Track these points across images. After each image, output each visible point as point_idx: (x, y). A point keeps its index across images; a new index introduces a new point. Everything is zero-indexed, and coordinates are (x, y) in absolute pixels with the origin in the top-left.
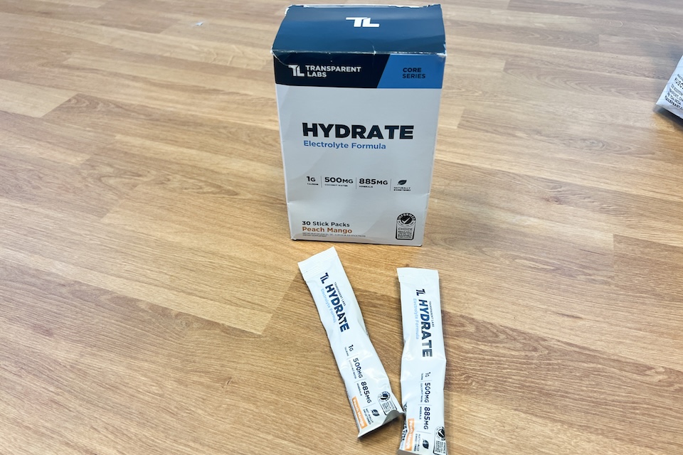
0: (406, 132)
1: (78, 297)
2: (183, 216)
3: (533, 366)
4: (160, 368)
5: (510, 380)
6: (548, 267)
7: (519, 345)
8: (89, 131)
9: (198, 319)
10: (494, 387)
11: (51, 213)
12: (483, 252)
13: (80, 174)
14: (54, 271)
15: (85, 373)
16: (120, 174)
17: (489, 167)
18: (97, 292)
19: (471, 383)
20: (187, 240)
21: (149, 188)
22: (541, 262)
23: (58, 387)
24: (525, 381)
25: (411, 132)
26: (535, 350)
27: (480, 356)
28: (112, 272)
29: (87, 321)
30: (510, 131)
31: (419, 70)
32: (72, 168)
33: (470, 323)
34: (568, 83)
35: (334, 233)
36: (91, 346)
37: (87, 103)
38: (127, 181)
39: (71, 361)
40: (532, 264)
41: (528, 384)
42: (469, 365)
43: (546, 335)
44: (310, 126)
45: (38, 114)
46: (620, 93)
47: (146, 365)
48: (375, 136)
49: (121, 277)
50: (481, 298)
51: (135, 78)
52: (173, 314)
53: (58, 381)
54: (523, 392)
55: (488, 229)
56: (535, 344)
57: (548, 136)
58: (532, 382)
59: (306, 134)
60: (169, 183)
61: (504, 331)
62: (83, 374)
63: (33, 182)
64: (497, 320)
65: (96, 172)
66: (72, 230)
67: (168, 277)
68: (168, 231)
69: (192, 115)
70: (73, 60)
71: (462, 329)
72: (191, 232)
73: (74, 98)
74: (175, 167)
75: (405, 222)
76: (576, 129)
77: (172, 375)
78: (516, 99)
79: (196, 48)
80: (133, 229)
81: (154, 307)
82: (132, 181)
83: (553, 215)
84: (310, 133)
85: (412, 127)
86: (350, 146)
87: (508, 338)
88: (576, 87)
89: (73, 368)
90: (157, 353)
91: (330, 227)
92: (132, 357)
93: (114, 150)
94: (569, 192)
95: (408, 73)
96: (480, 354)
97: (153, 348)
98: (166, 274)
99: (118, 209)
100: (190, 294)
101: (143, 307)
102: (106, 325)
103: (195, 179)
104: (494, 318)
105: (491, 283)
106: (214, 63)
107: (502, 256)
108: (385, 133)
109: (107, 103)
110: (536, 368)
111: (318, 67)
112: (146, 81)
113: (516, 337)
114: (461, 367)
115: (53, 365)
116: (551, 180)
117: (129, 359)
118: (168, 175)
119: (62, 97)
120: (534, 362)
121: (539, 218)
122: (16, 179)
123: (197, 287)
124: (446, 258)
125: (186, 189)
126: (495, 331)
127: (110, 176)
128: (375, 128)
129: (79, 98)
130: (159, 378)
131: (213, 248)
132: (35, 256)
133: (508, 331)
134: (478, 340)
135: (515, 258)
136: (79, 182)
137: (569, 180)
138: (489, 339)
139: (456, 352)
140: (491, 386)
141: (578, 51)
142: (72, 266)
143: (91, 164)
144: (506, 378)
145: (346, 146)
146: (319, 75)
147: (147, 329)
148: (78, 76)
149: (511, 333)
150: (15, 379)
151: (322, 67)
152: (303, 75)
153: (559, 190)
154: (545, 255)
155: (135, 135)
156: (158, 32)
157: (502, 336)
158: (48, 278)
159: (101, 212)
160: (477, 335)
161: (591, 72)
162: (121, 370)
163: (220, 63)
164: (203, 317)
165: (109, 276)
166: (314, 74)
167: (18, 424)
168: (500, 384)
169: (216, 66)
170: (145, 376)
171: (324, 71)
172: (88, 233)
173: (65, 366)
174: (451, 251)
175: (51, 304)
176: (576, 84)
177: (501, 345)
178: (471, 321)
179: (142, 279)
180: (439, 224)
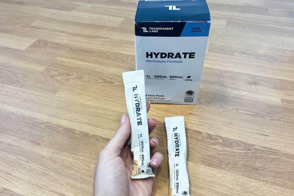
0: (192, 55)
1: (49, 129)
2: (91, 93)
3: (249, 157)
4: (87, 159)
5: (239, 163)
6: (253, 114)
7: (242, 148)
8: (45, 56)
9: (101, 138)
10: (232, 166)
11: (33, 92)
12: (223, 107)
13: (43, 75)
14: (37, 117)
15: (56, 161)
16: (61, 74)
17: (223, 69)
18: (57, 126)
19: (222, 165)
20: (93, 103)
21: (74, 80)
22: (249, 111)
23: (45, 167)
24: (246, 163)
25: (194, 55)
26: (249, 150)
27: (226, 153)
28: (63, 118)
29: (54, 139)
30: (231, 53)
31: (199, 29)
32: (40, 72)
33: (220, 139)
34: (256, 30)
35: (157, 100)
36: (57, 150)
37: (43, 43)
38: (64, 78)
39: (49, 156)
40: (245, 112)
41: (247, 165)
42: (221, 157)
43: (254, 143)
44: (149, 53)
45: (22, 48)
46: (279, 34)
47: (81, 157)
48: (178, 57)
49: (66, 120)
50: (224, 127)
51: (63, 32)
52: (91, 135)
53: (44, 164)
54: (245, 168)
55: (225, 97)
56: (249, 147)
57: (248, 55)
58: (249, 164)
59: (147, 57)
60: (83, 78)
61: (235, 142)
62: (55, 162)
63: (24, 79)
64: (232, 137)
65: (50, 74)
66: (43, 99)
67: (87, 119)
68: (85, 99)
69: (89, 48)
70: (35, 24)
71: (216, 141)
72: (94, 100)
73: (37, 41)
74: (84, 71)
75: (189, 94)
76: (261, 51)
77: (93, 162)
78: (233, 38)
79: (88, 18)
80: (70, 99)
81: (82, 133)
82: (67, 78)
83: (253, 90)
84: (149, 57)
85: (194, 53)
86: (167, 61)
87: (237, 145)
88: (259, 32)
89: (50, 159)
90: (85, 152)
91: (155, 97)
92: (75, 154)
93: (57, 64)
94: (260, 80)
95: (194, 30)
96: (225, 152)
97: (84, 150)
98: (86, 118)
99: (62, 90)
100: (97, 127)
101: (77, 132)
102: (62, 140)
103: (94, 76)
104: (230, 136)
105: (228, 121)
106: (97, 24)
107: (232, 109)
108: (183, 56)
109: (52, 43)
110: (250, 158)
111: (154, 28)
112: (67, 33)
113: (241, 144)
114: (217, 158)
115: (42, 158)
116: (251, 75)
117: (74, 155)
118: (82, 75)
119: (32, 41)
120: (249, 155)
121: (247, 92)
122: (17, 77)
123: (99, 124)
124: (207, 110)
125: (90, 81)
126: (231, 142)
127: (57, 76)
128: (178, 54)
129: (39, 41)
130: (87, 163)
131: (105, 106)
132: (29, 111)
133: (237, 142)
134: (224, 146)
135: (238, 109)
136: (44, 78)
137: (259, 74)
138: (229, 145)
139: (215, 151)
140: (231, 166)
141: (259, 15)
142: (45, 115)
143: (48, 70)
144: (237, 162)
145: (165, 62)
146: (155, 31)
147: (80, 142)
148: (38, 31)
149: (238, 142)
150: (26, 164)
151: (156, 28)
152: (148, 32)
153: (255, 79)
154: (251, 108)
155: (65, 57)
156: (70, 11)
157: (234, 144)
158: (35, 120)
159: (55, 91)
160: (223, 143)
161: (266, 25)
162: (71, 160)
163: (100, 24)
164: (104, 137)
165: (61, 120)
166: (153, 31)
167: (30, 183)
168: (235, 165)
169: (98, 26)
170: (81, 162)
171: (157, 30)
172: (50, 101)
173: (47, 158)
174: (209, 107)
175: (38, 132)
176: (260, 31)
177: (234, 148)
178: (220, 138)
179: (75, 120)
180: (203, 95)
